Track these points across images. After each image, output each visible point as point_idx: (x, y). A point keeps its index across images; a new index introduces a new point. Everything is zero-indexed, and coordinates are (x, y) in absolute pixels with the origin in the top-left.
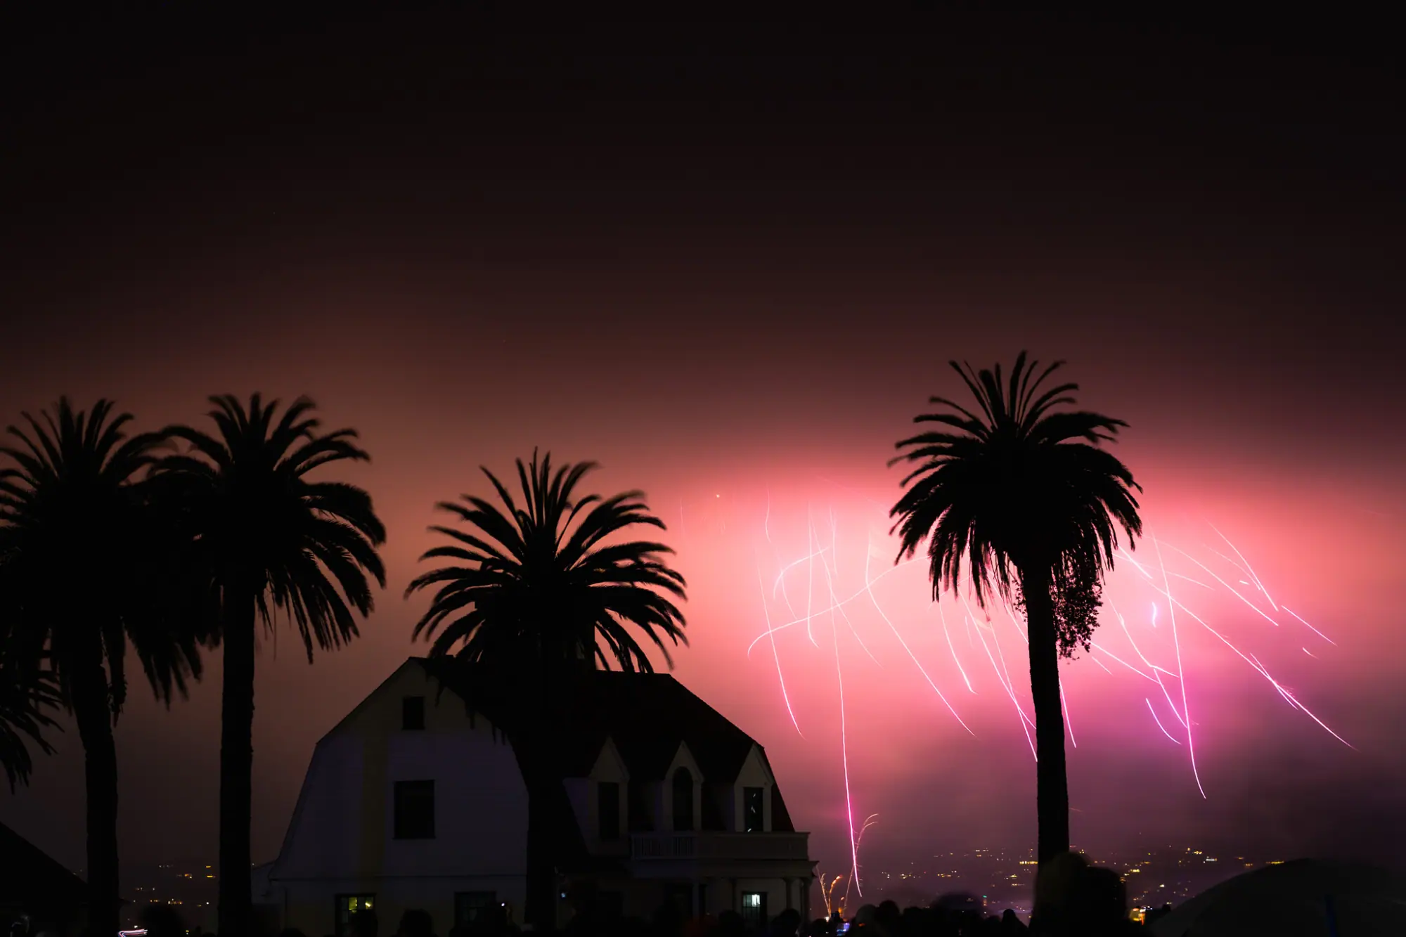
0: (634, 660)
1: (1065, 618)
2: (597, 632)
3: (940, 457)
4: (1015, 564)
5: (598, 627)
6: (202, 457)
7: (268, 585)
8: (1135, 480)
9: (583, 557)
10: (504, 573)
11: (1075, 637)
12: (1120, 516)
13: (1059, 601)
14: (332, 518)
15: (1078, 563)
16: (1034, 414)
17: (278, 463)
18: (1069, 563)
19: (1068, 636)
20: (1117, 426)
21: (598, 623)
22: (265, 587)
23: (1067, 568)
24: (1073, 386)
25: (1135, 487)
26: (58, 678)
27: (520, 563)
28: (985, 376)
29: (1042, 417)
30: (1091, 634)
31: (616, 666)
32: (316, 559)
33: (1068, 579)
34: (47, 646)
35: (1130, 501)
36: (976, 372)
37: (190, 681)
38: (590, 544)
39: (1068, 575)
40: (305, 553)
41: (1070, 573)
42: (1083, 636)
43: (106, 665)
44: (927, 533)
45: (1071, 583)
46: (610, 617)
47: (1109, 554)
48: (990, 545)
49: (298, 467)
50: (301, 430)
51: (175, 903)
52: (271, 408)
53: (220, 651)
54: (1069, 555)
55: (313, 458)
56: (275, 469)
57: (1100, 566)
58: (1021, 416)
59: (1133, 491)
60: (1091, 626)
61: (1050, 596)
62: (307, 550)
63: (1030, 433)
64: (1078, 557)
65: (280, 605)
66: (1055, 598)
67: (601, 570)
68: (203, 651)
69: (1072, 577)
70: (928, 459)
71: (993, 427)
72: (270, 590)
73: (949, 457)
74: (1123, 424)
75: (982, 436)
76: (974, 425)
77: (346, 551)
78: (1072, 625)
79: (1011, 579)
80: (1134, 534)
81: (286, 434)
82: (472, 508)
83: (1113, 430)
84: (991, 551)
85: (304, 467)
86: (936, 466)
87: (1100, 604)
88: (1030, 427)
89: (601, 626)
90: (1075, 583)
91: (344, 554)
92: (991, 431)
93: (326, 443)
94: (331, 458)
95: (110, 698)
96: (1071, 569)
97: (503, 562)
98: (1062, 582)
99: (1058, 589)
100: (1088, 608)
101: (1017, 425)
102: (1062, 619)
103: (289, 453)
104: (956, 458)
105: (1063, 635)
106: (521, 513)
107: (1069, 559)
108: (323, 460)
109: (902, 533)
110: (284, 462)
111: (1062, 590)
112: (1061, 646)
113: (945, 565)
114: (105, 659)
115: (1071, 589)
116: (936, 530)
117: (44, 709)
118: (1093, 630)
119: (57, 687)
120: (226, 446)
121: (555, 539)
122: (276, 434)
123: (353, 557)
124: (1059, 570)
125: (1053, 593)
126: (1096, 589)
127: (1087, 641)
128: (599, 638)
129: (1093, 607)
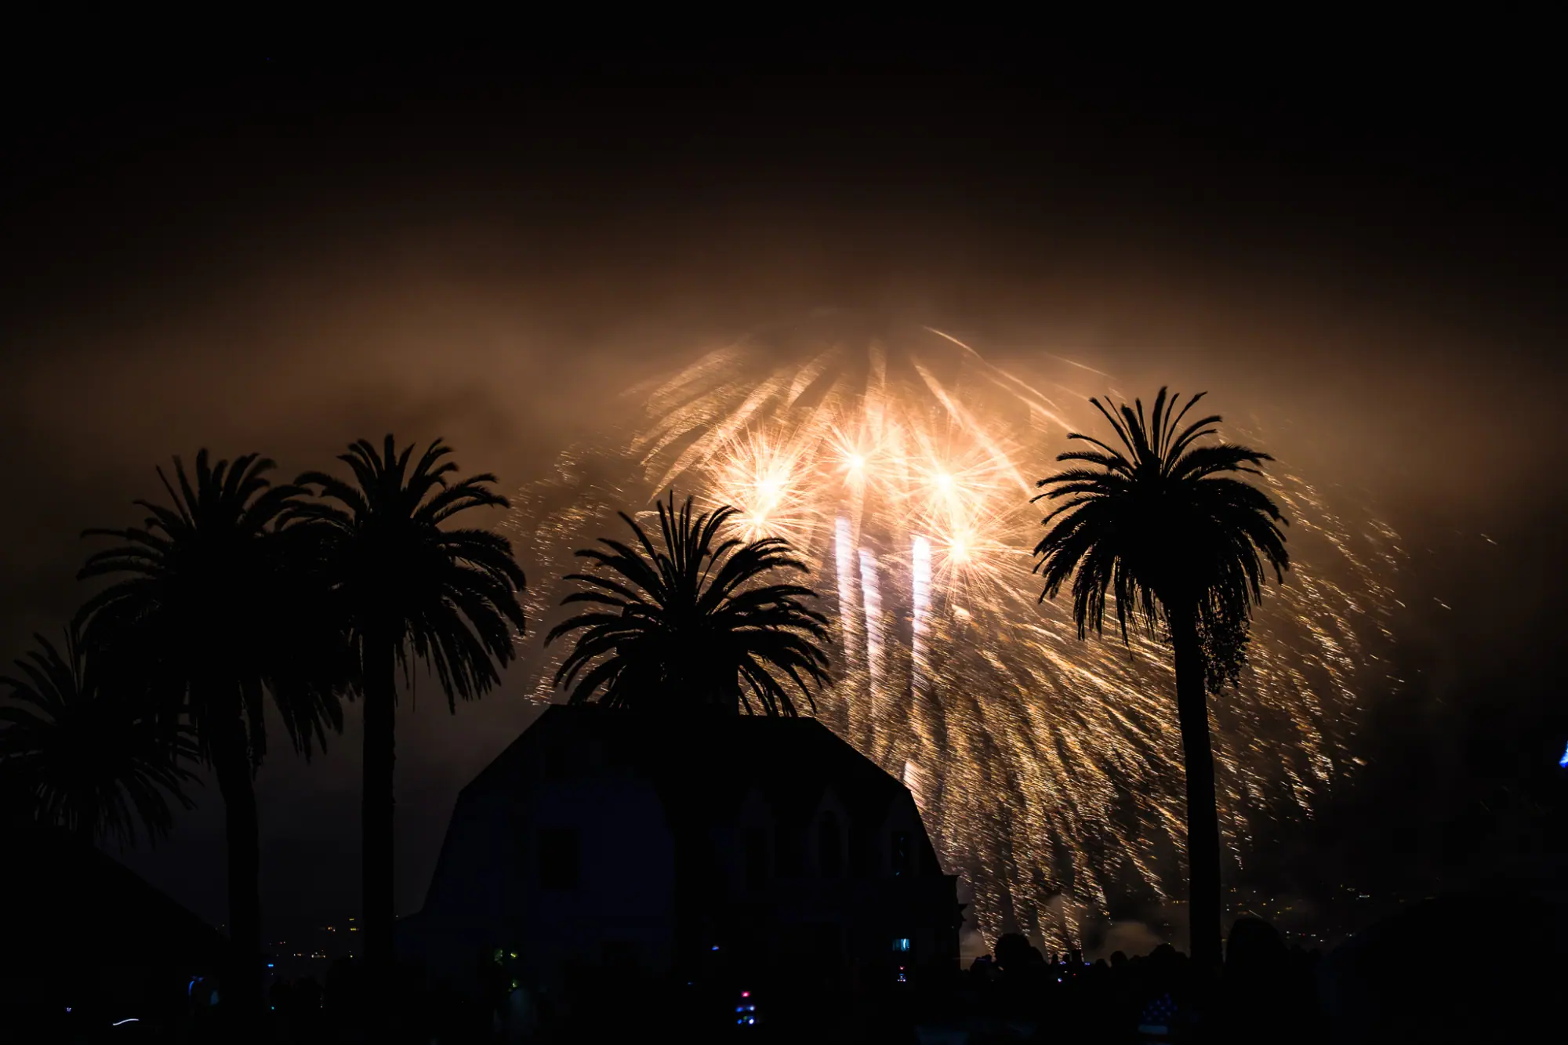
0: (778, 704)
1: (1213, 655)
2: (740, 674)
3: (1083, 494)
4: (1161, 600)
5: (741, 671)
6: (337, 504)
7: (407, 634)
8: (1281, 513)
9: (726, 600)
10: (646, 618)
11: (1224, 674)
12: (1267, 551)
13: (1206, 637)
14: (469, 565)
15: (1224, 598)
16: (1176, 450)
17: (415, 511)
18: (1216, 599)
19: (1216, 672)
20: (1261, 460)
21: (741, 667)
22: (404, 635)
23: (1214, 604)
24: (1217, 419)
25: (1281, 521)
26: (197, 731)
27: (662, 608)
28: (1126, 411)
29: (1185, 452)
30: (1239, 670)
31: (759, 710)
32: (455, 607)
33: (1215, 615)
34: (186, 701)
35: (1276, 535)
36: (1118, 408)
37: (329, 732)
38: (731, 588)
39: (1215, 611)
40: (444, 601)
41: (1217, 609)
42: (1232, 673)
43: (245, 717)
44: (1071, 571)
45: (1219, 619)
46: (752, 660)
47: (1256, 589)
48: (1135, 582)
49: (436, 514)
50: (436, 477)
51: (318, 956)
52: (405, 456)
53: (359, 702)
54: (1216, 590)
55: (451, 505)
56: (412, 516)
57: (1247, 601)
58: (1164, 453)
59: (1279, 524)
60: (1238, 663)
61: (1197, 633)
62: (445, 598)
63: (1174, 469)
64: (1225, 593)
65: (421, 655)
66: (1202, 635)
67: (743, 614)
68: (344, 700)
69: (1219, 613)
70: (1071, 496)
71: (1136, 463)
72: (409, 639)
73: (1093, 494)
74: (1268, 458)
75: (1126, 473)
76: (1118, 462)
77: (486, 598)
78: (1220, 661)
79: (1158, 616)
80: (1282, 568)
81: (422, 482)
82: (612, 553)
83: (1258, 463)
84: (1137, 587)
85: (442, 514)
86: (1079, 504)
87: (1248, 640)
88: (1174, 462)
89: (744, 670)
90: (1223, 618)
91: (484, 601)
92: (1135, 467)
93: (461, 490)
94: (469, 504)
95: (249, 751)
96: (1218, 605)
97: (644, 607)
98: (1209, 617)
99: (1206, 626)
100: (1236, 644)
101: (1160, 461)
102: (1210, 655)
103: (425, 500)
104: (1099, 495)
105: (1211, 672)
106: (661, 556)
107: (1216, 594)
108: (461, 507)
109: (1045, 572)
110: (422, 510)
111: (1209, 626)
112: (1208, 683)
113: (1090, 603)
114: (244, 711)
115: (1218, 625)
116: (1081, 568)
117: (182, 762)
118: (1241, 666)
119: (195, 740)
120: (362, 493)
121: (696, 583)
122: (412, 481)
123: (492, 604)
124: (1206, 608)
125: (1200, 629)
126: (1243, 624)
127: (1236, 678)
128: (742, 682)
129: (1240, 643)
